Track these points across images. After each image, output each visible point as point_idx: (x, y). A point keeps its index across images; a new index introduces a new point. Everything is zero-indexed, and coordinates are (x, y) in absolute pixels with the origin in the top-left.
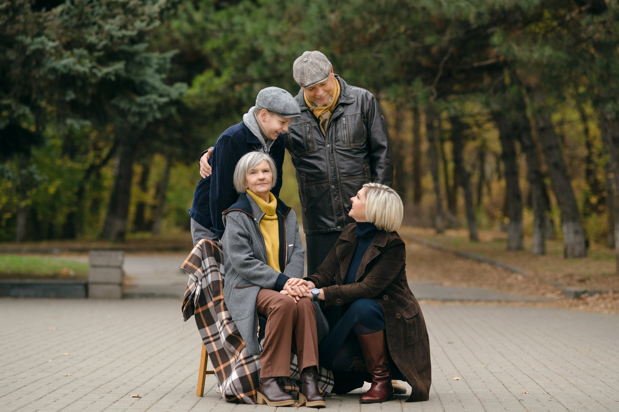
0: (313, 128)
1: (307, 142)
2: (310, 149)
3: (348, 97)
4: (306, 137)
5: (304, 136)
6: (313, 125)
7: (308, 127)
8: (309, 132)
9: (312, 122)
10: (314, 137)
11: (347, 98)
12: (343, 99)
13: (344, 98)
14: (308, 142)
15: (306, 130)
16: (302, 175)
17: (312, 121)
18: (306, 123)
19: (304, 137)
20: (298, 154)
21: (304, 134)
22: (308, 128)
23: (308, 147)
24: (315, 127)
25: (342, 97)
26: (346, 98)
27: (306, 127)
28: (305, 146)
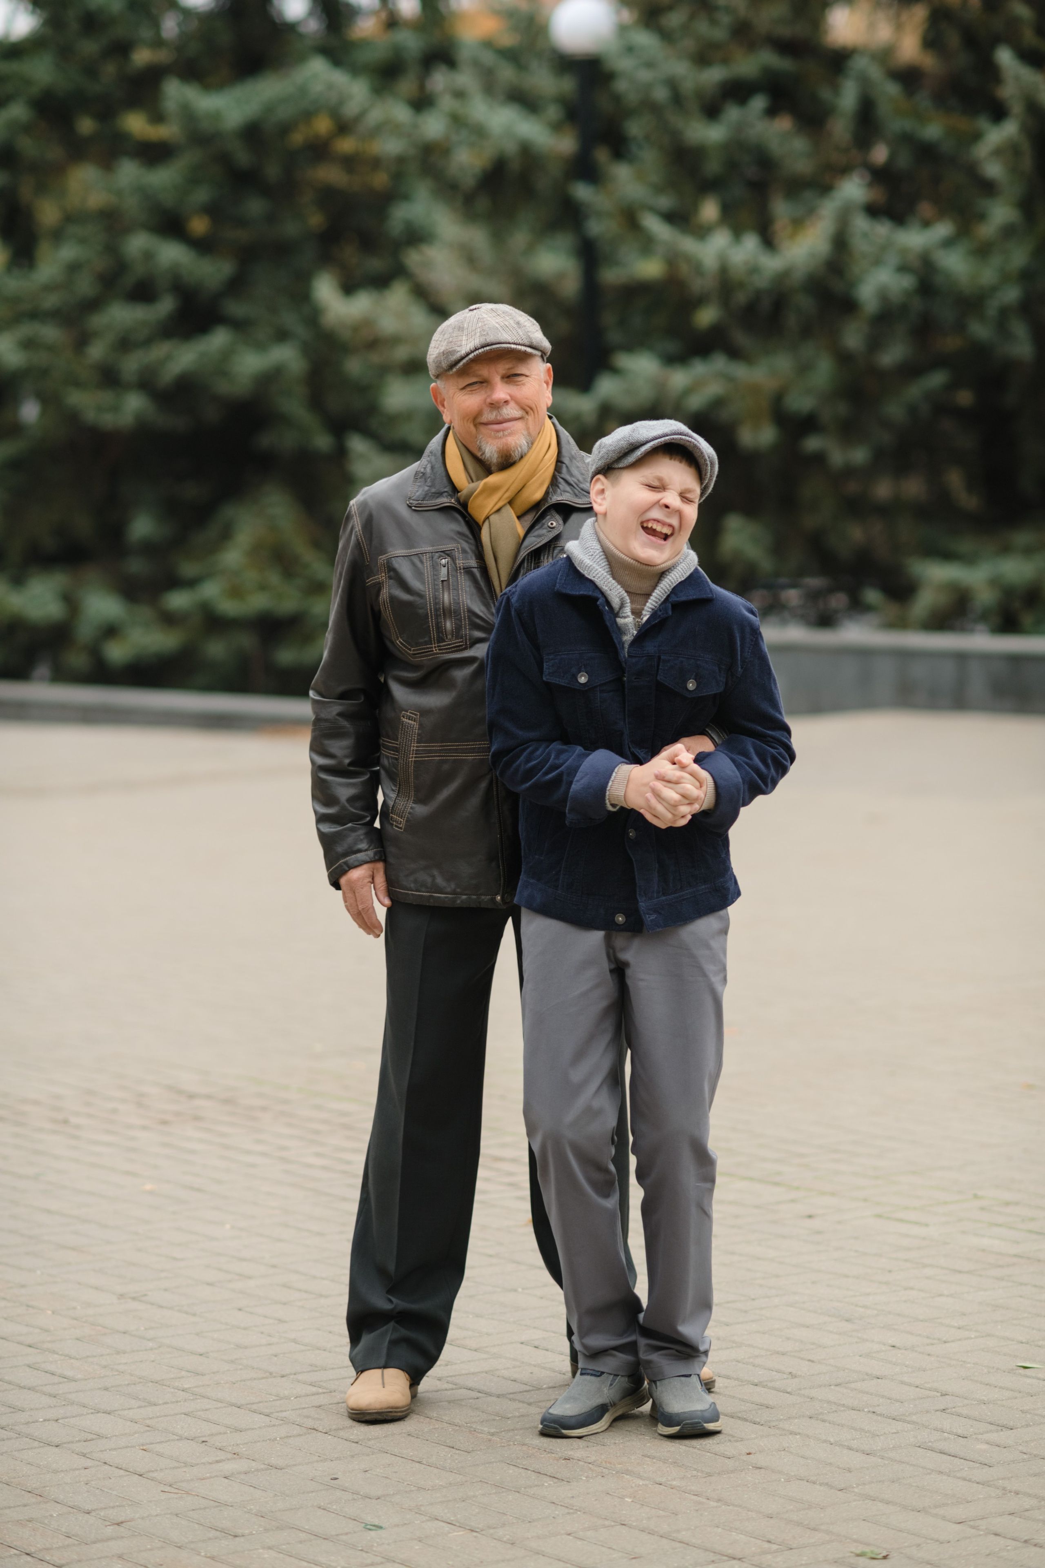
0: (460, 573)
1: (437, 616)
2: (446, 636)
3: (577, 488)
4: (435, 598)
5: (429, 595)
6: (460, 563)
7: (444, 567)
8: (445, 583)
9: (458, 551)
10: (463, 600)
11: (575, 490)
12: (565, 491)
13: (568, 488)
14: (440, 615)
15: (436, 575)
16: (410, 716)
17: (458, 549)
18: (437, 554)
19: (430, 599)
20: (410, 650)
21: (429, 588)
22: (444, 571)
23: (442, 632)
24: (468, 571)
25: (563, 485)
26: (571, 489)
27: (435, 567)
28: (433, 626)
